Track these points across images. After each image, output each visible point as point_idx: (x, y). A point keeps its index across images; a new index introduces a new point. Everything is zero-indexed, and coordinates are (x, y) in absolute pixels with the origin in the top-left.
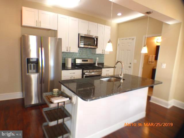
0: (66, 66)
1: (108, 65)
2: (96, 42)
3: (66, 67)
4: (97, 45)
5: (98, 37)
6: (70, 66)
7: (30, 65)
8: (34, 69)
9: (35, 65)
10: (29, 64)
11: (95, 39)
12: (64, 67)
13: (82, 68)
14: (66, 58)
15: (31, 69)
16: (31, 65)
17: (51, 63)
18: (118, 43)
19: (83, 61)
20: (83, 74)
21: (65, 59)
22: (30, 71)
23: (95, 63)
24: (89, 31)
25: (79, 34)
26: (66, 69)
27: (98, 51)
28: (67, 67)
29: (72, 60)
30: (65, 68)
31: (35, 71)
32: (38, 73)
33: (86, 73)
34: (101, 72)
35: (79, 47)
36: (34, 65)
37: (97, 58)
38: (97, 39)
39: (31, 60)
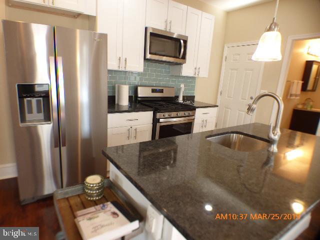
0: (116, 103)
1: (206, 102)
2: (182, 50)
3: (116, 106)
4: (184, 57)
5: (187, 37)
6: (125, 102)
7: (28, 101)
8: (39, 111)
9: (40, 100)
10: (25, 100)
11: (182, 41)
12: (113, 105)
13: (152, 107)
14: (117, 85)
15: (30, 112)
16: (31, 101)
17: (84, 95)
18: (225, 54)
19: (153, 91)
20: (155, 121)
21: (114, 88)
22: (28, 116)
23: (177, 97)
24: (168, 22)
25: (146, 28)
26: (116, 109)
27: (187, 70)
28: (118, 104)
29: (130, 89)
30: (114, 108)
31: (41, 116)
32: (50, 120)
33: (161, 120)
34: (193, 117)
35: (145, 59)
36: (38, 102)
37: (182, 86)
38: (185, 42)
39: (37, 89)
